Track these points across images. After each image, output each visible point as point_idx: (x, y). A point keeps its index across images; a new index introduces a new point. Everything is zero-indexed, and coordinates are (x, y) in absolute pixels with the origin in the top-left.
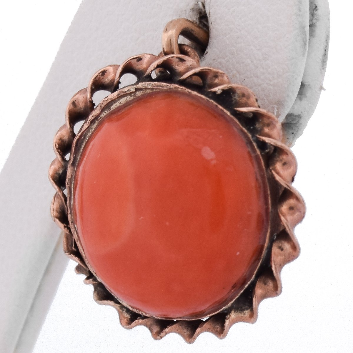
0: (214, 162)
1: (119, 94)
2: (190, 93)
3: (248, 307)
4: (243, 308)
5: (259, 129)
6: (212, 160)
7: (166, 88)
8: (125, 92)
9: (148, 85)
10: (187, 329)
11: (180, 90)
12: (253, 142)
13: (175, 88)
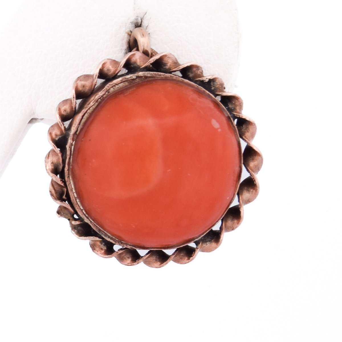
0: (219, 130)
1: (122, 80)
2: (183, 81)
3: (211, 240)
4: (207, 240)
5: (233, 108)
6: (218, 129)
7: (163, 77)
8: (128, 78)
9: (147, 74)
10: (156, 257)
11: (174, 78)
12: (231, 118)
13: (171, 76)
